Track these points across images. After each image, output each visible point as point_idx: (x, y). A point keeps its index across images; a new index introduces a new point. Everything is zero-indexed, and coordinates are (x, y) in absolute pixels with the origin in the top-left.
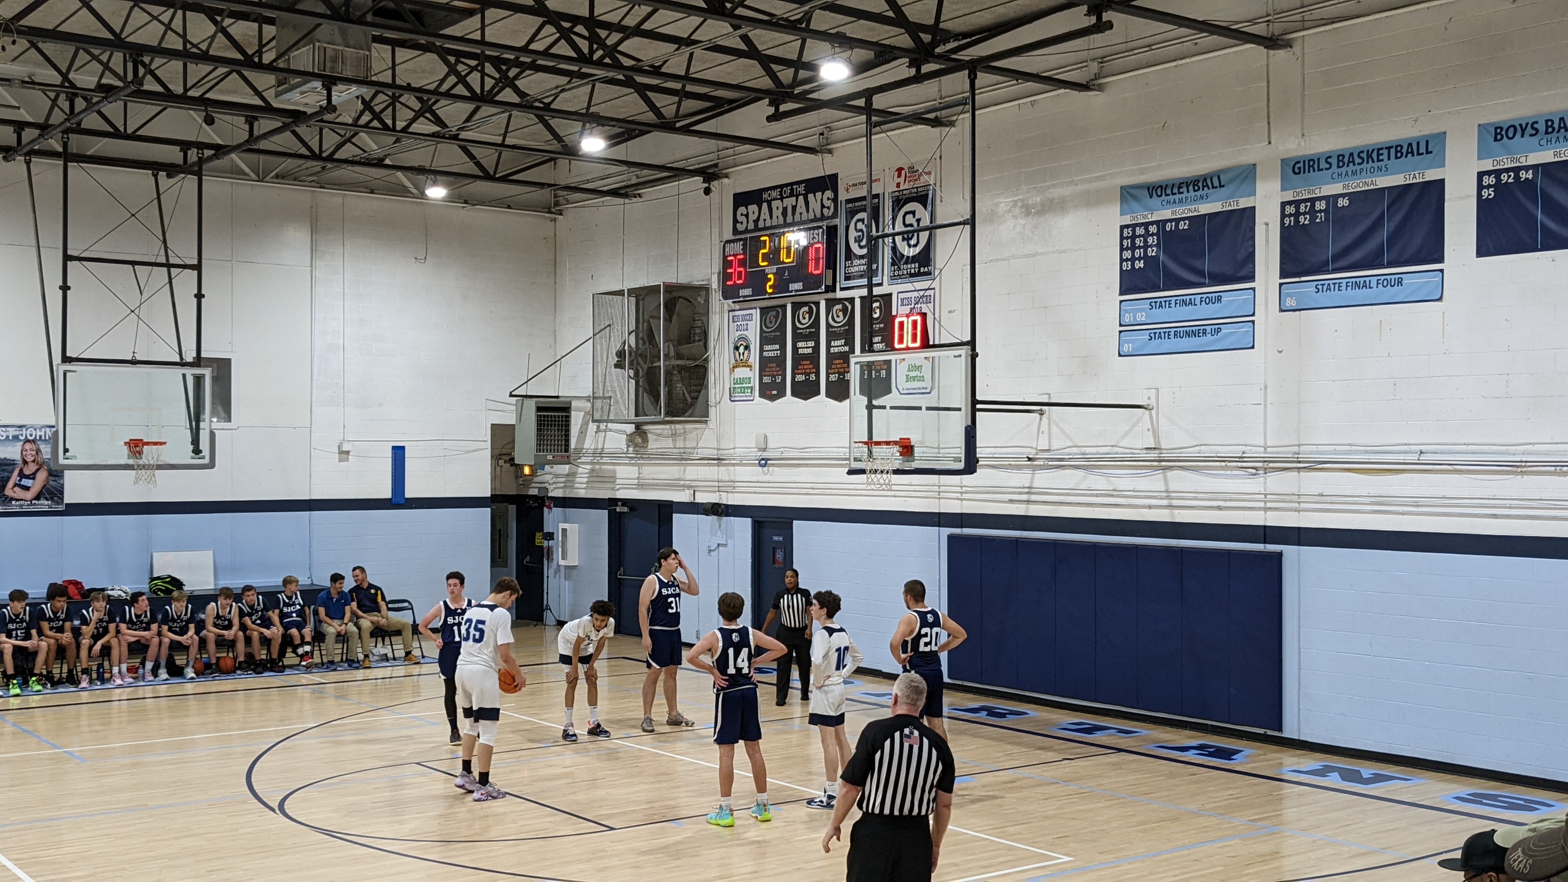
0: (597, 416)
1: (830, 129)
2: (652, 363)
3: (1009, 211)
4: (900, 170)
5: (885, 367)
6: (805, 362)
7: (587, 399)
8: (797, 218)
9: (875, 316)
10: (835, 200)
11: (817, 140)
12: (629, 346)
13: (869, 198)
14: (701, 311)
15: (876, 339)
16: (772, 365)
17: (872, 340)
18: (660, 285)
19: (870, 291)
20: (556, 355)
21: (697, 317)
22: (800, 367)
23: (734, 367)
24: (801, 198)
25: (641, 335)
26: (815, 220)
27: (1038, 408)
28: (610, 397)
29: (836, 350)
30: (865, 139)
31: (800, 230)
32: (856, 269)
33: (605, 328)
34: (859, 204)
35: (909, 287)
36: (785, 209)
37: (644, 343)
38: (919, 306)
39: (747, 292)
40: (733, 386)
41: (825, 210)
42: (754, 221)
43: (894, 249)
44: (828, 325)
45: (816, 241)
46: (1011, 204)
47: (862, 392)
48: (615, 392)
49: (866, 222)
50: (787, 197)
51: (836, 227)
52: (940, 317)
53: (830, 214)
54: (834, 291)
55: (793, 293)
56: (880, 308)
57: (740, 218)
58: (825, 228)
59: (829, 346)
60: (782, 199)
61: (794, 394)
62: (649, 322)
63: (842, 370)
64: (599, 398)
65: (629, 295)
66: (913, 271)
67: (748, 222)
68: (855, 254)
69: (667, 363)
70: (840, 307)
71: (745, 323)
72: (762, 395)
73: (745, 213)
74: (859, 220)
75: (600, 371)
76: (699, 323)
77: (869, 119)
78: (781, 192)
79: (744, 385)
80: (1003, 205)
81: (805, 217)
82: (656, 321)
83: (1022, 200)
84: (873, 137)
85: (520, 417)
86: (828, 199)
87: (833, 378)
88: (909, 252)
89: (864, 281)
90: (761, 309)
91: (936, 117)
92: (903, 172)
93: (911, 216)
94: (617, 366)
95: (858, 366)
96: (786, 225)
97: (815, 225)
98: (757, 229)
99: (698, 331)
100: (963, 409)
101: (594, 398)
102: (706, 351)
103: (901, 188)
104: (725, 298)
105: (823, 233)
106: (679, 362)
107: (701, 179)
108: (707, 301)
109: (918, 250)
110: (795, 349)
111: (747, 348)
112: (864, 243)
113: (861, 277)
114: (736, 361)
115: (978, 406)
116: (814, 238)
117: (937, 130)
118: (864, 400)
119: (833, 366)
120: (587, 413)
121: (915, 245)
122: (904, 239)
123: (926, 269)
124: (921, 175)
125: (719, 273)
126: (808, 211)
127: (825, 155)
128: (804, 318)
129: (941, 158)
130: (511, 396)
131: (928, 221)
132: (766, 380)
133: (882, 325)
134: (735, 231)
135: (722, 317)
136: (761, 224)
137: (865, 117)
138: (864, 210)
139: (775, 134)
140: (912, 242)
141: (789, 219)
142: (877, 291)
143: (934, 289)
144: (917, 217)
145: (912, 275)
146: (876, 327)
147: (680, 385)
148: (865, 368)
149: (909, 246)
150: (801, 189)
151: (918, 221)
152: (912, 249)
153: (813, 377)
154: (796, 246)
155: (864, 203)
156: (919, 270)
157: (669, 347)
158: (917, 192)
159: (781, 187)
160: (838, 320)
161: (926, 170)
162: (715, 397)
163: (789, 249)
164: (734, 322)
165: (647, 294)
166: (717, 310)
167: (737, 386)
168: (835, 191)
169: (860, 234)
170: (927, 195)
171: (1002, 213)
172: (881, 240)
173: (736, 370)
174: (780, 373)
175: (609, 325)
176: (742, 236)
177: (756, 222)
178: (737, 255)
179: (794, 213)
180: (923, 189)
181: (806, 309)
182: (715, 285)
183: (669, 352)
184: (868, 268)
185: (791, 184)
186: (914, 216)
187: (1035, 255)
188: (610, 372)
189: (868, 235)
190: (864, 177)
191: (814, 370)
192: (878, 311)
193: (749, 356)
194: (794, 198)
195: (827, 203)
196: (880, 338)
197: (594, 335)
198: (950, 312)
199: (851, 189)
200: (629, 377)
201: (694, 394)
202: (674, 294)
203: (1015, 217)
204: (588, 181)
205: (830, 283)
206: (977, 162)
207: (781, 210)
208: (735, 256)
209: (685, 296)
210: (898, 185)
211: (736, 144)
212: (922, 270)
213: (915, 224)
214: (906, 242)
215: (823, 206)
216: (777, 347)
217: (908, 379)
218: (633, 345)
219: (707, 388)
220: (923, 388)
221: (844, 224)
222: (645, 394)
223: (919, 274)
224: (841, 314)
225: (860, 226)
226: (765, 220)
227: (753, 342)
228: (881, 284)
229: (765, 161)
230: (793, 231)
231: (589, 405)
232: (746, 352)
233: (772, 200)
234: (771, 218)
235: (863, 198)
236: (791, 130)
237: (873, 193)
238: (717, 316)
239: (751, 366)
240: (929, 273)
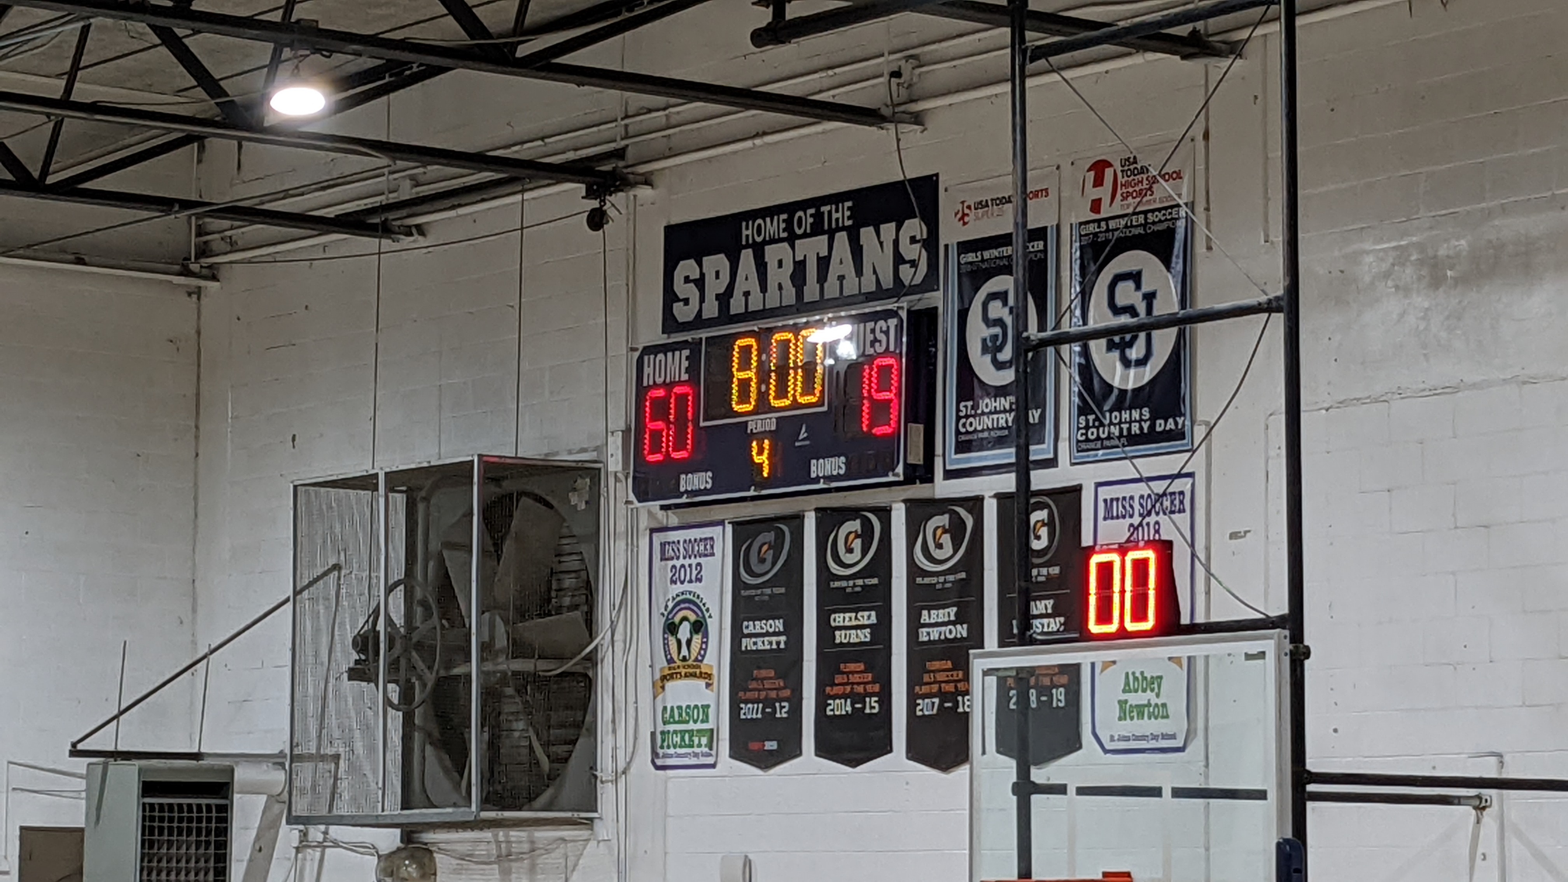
0: (300, 808)
1: (919, 62)
2: (449, 665)
3: (1387, 275)
4: (1099, 167)
5: (1064, 679)
6: (852, 667)
7: (276, 760)
8: (832, 289)
9: (1036, 545)
10: (931, 243)
11: (884, 90)
12: (389, 621)
13: (1018, 241)
14: (576, 531)
15: (1040, 607)
16: (764, 673)
17: (1028, 608)
18: (472, 461)
19: (1024, 480)
20: (194, 643)
21: (567, 544)
22: (839, 679)
23: (664, 678)
24: (842, 238)
25: (419, 594)
26: (880, 294)
27: (1472, 792)
28: (336, 757)
29: (935, 634)
30: (1007, 87)
31: (839, 320)
32: (987, 422)
33: (325, 574)
34: (995, 253)
35: (1123, 469)
36: (800, 266)
37: (428, 614)
38: (1152, 519)
39: (700, 480)
40: (660, 727)
41: (906, 272)
42: (718, 297)
43: (1087, 370)
44: (914, 570)
45: (880, 349)
46: (1393, 254)
47: (1002, 748)
48: (349, 744)
49: (1011, 301)
50: (805, 235)
51: (931, 314)
52: (1208, 549)
53: (918, 280)
54: (929, 478)
55: (821, 485)
56: (1050, 524)
57: (681, 288)
58: (904, 314)
59: (914, 625)
60: (792, 239)
61: (824, 749)
62: (441, 561)
63: (950, 688)
64: (310, 757)
65: (391, 488)
66: (1135, 429)
67: (702, 300)
68: (980, 381)
69: (489, 667)
70: (943, 520)
71: (693, 561)
72: (739, 752)
73: (697, 276)
74: (993, 296)
75: (311, 687)
76: (571, 562)
77: (1018, 39)
78: (789, 222)
79: (691, 726)
80: (1369, 259)
81: (851, 286)
82: (460, 555)
83: (1421, 247)
84: (1030, 83)
85: (97, 810)
86: (913, 240)
87: (927, 707)
88: (1124, 378)
89: (1007, 454)
90: (736, 524)
91: (1195, 32)
92: (1109, 173)
93: (1130, 284)
94: (355, 674)
95: (992, 681)
96: (802, 307)
97: (879, 306)
98: (726, 317)
99: (568, 582)
100: (1272, 795)
101: (294, 758)
102: (592, 637)
103: (1103, 215)
104: (643, 495)
105: (899, 328)
106: (518, 665)
107: (583, 186)
108: (594, 503)
109: (1148, 373)
110: (825, 631)
111: (699, 627)
112: (1006, 354)
113: (1000, 442)
114: (670, 661)
115: (1311, 788)
116: (875, 340)
117: (1196, 66)
118: (1009, 767)
119: (926, 678)
120: (273, 799)
121: (1142, 362)
122: (1111, 346)
123: (1171, 424)
124: (1155, 181)
125: (626, 432)
126: (859, 272)
127: (904, 128)
128: (850, 551)
129: (1206, 136)
130: (75, 752)
131: (1175, 299)
132: (751, 711)
133: (1055, 570)
134: (670, 323)
135: (632, 548)
136: (737, 306)
137: (1007, 30)
138: (1007, 270)
139: (776, 74)
140: (1134, 353)
141: (811, 291)
142: (1040, 480)
143: (1191, 475)
144: (1146, 288)
145: (1133, 440)
146: (1040, 574)
147: (521, 725)
148: (1010, 681)
149: (1126, 363)
150: (842, 215)
151: (1150, 298)
152: (1132, 371)
153: (872, 705)
154: (830, 362)
155: (1007, 251)
156: (1152, 427)
157: (492, 626)
158: (1144, 225)
159: (790, 208)
160: (938, 554)
161: (1169, 169)
162: (614, 758)
163: (809, 369)
164: (663, 559)
165: (436, 486)
166: (621, 527)
167: (671, 727)
168: (932, 221)
169: (997, 330)
170: (1170, 233)
171: (1367, 279)
172: (1050, 350)
173: (669, 685)
174: (787, 693)
175: (337, 567)
176: (688, 336)
177: (724, 298)
178: (673, 384)
179: (822, 278)
180: (1160, 216)
181: (854, 525)
182: (614, 462)
183: (492, 638)
184: (1016, 420)
185: (817, 202)
186: (1138, 287)
187: (1456, 389)
188: (337, 691)
189: (1018, 337)
190: (1007, 186)
191: (877, 688)
192: (1044, 532)
193: (704, 649)
194: (825, 237)
195: (910, 251)
196: (1050, 603)
197: (296, 593)
198: (1234, 536)
199: (972, 214)
200: (388, 702)
201: (561, 750)
202: (508, 486)
203: (1403, 290)
204: (286, 194)
205: (917, 457)
206: (1300, 149)
207: (788, 267)
208: (668, 386)
209: (537, 491)
210: (1096, 206)
211: (673, 101)
212: (1160, 425)
213: (1141, 308)
214: (1116, 354)
215: (899, 259)
216: (779, 625)
217: (1125, 711)
218: (399, 619)
219: (592, 732)
220: (1165, 737)
221: (954, 307)
222: (429, 749)
223: (1151, 437)
224: (946, 539)
225: (997, 310)
226: (747, 294)
227: (714, 611)
228: (1052, 463)
229: (749, 144)
230: (820, 324)
231: (280, 776)
232: (697, 639)
233: (765, 243)
234: (764, 289)
235: (1004, 240)
236: (817, 62)
237: (1029, 227)
238: (621, 544)
239: (709, 676)
240: (1179, 435)
